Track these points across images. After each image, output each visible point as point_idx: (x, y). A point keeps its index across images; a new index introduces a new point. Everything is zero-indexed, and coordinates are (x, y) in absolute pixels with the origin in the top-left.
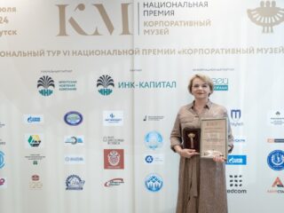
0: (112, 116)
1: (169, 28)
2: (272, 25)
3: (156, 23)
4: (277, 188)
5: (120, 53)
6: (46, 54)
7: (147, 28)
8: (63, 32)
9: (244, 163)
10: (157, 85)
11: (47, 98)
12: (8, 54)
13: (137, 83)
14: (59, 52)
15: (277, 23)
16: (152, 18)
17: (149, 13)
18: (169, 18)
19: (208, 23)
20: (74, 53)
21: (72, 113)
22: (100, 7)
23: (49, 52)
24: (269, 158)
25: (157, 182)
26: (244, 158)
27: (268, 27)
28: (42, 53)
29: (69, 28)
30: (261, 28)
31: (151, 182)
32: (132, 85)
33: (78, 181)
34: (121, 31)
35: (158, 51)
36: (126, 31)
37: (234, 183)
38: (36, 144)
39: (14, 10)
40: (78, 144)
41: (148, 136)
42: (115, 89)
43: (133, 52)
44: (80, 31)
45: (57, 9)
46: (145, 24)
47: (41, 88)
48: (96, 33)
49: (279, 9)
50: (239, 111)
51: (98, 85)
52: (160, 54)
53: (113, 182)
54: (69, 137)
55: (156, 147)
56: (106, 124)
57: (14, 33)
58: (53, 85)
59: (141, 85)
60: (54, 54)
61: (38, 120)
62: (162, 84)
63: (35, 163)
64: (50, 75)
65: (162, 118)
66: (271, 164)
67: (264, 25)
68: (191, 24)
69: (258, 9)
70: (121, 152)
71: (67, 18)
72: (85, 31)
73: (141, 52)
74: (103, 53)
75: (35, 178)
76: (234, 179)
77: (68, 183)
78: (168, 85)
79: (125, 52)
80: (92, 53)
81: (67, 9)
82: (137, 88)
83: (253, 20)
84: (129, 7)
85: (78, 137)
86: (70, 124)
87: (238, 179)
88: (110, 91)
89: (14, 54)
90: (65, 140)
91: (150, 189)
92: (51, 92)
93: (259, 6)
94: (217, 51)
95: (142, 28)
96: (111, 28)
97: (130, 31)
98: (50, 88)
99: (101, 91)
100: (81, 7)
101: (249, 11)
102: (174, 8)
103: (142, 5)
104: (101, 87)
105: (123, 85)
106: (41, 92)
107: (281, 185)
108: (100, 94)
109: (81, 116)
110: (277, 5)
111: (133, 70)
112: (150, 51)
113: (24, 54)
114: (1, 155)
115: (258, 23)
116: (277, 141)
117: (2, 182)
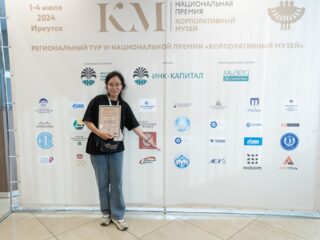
0: (146, 103)
1: (198, 25)
2: (289, 22)
3: (186, 21)
4: (287, 165)
5: (154, 48)
6: (89, 48)
7: (178, 25)
8: (103, 29)
9: (260, 144)
10: (186, 76)
11: (89, 87)
12: (54, 48)
13: (168, 74)
14: (100, 47)
15: (294, 21)
16: (183, 16)
17: (181, 11)
18: (198, 16)
19: (233, 20)
20: (114, 47)
22: (137, 6)
23: (91, 46)
24: (282, 140)
25: (185, 161)
26: (260, 140)
27: (286, 24)
28: (86, 48)
29: (109, 25)
30: (279, 25)
31: (180, 160)
32: (164, 76)
34: (155, 28)
35: (188, 46)
36: (159, 28)
37: (251, 161)
38: (80, 128)
39: (60, 8)
41: (177, 121)
42: (149, 80)
43: (165, 47)
44: (119, 28)
45: (99, 8)
46: (177, 21)
47: (85, 78)
48: (133, 30)
49: (296, 8)
50: (258, 99)
51: (134, 76)
52: (189, 49)
53: (147, 160)
55: (184, 130)
56: (141, 110)
57: (61, 29)
58: (95, 76)
59: (172, 76)
60: (95, 48)
61: (82, 106)
62: (190, 75)
63: (80, 144)
64: (92, 67)
65: (190, 105)
66: (283, 145)
67: (282, 23)
68: (218, 21)
69: (278, 9)
70: (154, 135)
71: (107, 17)
72: (124, 28)
73: (173, 47)
74: (139, 47)
75: (80, 156)
76: (251, 157)
79: (158, 47)
80: (129, 47)
81: (107, 7)
82: (169, 79)
83: (273, 18)
84: (163, 6)
87: (255, 157)
88: (145, 82)
89: (60, 48)
91: (179, 166)
92: (93, 82)
93: (278, 5)
94: (240, 47)
95: (174, 25)
96: (146, 25)
97: (163, 27)
98: (93, 78)
99: (137, 82)
100: (120, 6)
101: (270, 10)
102: (203, 7)
103: (174, 4)
104: (137, 78)
105: (156, 76)
106: (84, 82)
107: (291, 163)
108: (136, 84)
110: (295, 5)
111: (165, 63)
112: (180, 46)
113: (69, 48)
114: (50, 137)
115: (277, 21)
116: (289, 125)
117: (51, 160)
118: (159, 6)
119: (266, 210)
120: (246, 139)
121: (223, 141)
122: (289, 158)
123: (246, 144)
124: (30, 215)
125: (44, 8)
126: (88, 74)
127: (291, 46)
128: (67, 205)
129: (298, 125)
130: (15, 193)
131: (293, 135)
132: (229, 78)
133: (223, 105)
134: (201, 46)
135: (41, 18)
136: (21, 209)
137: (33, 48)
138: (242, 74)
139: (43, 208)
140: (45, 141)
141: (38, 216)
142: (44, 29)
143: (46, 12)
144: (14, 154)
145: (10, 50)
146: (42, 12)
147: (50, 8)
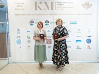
0: (49, 30)
1: (63, 8)
2: (88, 8)
4: (88, 48)
5: (51, 15)
7: (57, 8)
8: (36, 9)
9: (81, 42)
11: (32, 26)
12: (22, 15)
14: (35, 14)
15: (89, 8)
16: (59, 6)
17: (58, 5)
18: (63, 6)
20: (39, 15)
22: (46, 3)
24: (87, 41)
28: (31, 15)
30: (85, 9)
32: (54, 23)
34: (51, 9)
36: (52, 9)
38: (29, 38)
39: (24, 3)
43: (54, 14)
44: (41, 9)
46: (57, 7)
47: (31, 24)
48: (45, 10)
50: (80, 29)
52: (61, 15)
53: (49, 47)
57: (24, 9)
61: (30, 32)
63: (29, 43)
64: (33, 20)
66: (87, 42)
67: (86, 8)
68: (68, 7)
69: (85, 4)
70: (51, 40)
71: (37, 6)
74: (46, 14)
75: (29, 46)
80: (44, 14)
81: (37, 3)
83: (84, 7)
84: (53, 3)
89: (24, 15)
93: (85, 3)
94: (75, 14)
95: (56, 8)
97: (53, 9)
98: (33, 23)
99: (46, 24)
100: (41, 3)
101: (82, 5)
102: (64, 4)
103: (56, 2)
105: (51, 23)
106: (31, 25)
110: (89, 3)
112: (58, 14)
113: (26, 15)
114: (20, 41)
115: (85, 8)
116: (89, 36)
117: (21, 48)
118: (52, 3)
119: (83, 60)
120: (77, 41)
121: (71, 41)
122: (89, 46)
123: (77, 42)
124: (14, 64)
125: (19, 3)
126: (32, 22)
127: (88, 14)
128: (25, 61)
129: (91, 36)
130: (10, 58)
131: (90, 39)
132: (72, 23)
133: (70, 31)
134: (64, 14)
135: (18, 6)
136: (11, 62)
137: (15, 15)
138: (75, 22)
139: (18, 62)
140: (19, 42)
141: (17, 64)
142: (19, 9)
143: (19, 5)
144: (10, 46)
145: (9, 15)
146: (18, 5)
147: (21, 3)
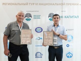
5: (57, 5)
6: (29, 4)
10: (71, 17)
12: (13, 4)
14: (34, 4)
20: (40, 4)
21: (38, 28)
23: (30, 3)
25: (70, 54)
28: (27, 4)
31: (68, 54)
32: (62, 17)
33: (40, 54)
35: (72, 4)
40: (40, 40)
43: (62, 4)
47: (26, 18)
51: (49, 17)
52: (73, 5)
54: (37, 37)
55: (70, 41)
58: (31, 17)
59: (65, 17)
60: (32, 4)
62: (73, 17)
64: (30, 13)
73: (66, 4)
74: (51, 4)
77: (36, 55)
78: (76, 17)
79: (59, 4)
80: (47, 4)
85: (40, 37)
86: (37, 32)
90: (36, 38)
91: (68, 57)
92: (30, 19)
104: (50, 18)
108: (50, 20)
109: (42, 29)
111: (62, 11)
112: (69, 4)
113: (20, 4)
137: (3, 4)
